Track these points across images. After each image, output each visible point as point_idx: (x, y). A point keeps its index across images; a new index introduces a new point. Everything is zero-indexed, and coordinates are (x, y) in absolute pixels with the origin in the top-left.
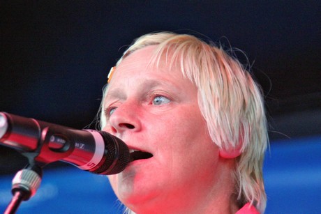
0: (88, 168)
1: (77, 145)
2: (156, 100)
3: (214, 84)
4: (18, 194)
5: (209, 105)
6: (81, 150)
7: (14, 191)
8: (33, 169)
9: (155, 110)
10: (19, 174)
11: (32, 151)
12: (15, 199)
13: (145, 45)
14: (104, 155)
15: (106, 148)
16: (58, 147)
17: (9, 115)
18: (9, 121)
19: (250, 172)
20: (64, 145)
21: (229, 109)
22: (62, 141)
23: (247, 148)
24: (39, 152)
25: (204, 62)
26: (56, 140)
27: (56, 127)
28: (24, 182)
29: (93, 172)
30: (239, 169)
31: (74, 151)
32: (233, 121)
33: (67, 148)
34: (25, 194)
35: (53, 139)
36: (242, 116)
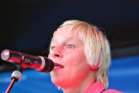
0: (39, 70)
1: (35, 62)
2: (69, 46)
3: (91, 42)
4: (13, 80)
5: (88, 50)
6: (37, 63)
7: (12, 79)
8: (19, 71)
9: (68, 50)
10: (14, 72)
11: (19, 64)
12: (12, 81)
13: (67, 25)
14: (45, 65)
15: (46, 63)
16: (28, 63)
17: (10, 51)
18: (10, 53)
19: (102, 74)
20: (31, 62)
21: (96, 51)
22: (30, 60)
23: (101, 66)
24: (21, 64)
25: (88, 33)
26: (27, 60)
27: (27, 55)
28: (16, 75)
29: (41, 72)
30: (97, 73)
31: (34, 64)
32: (97, 56)
33: (31, 63)
34: (16, 80)
35: (26, 60)
36: (100, 54)
